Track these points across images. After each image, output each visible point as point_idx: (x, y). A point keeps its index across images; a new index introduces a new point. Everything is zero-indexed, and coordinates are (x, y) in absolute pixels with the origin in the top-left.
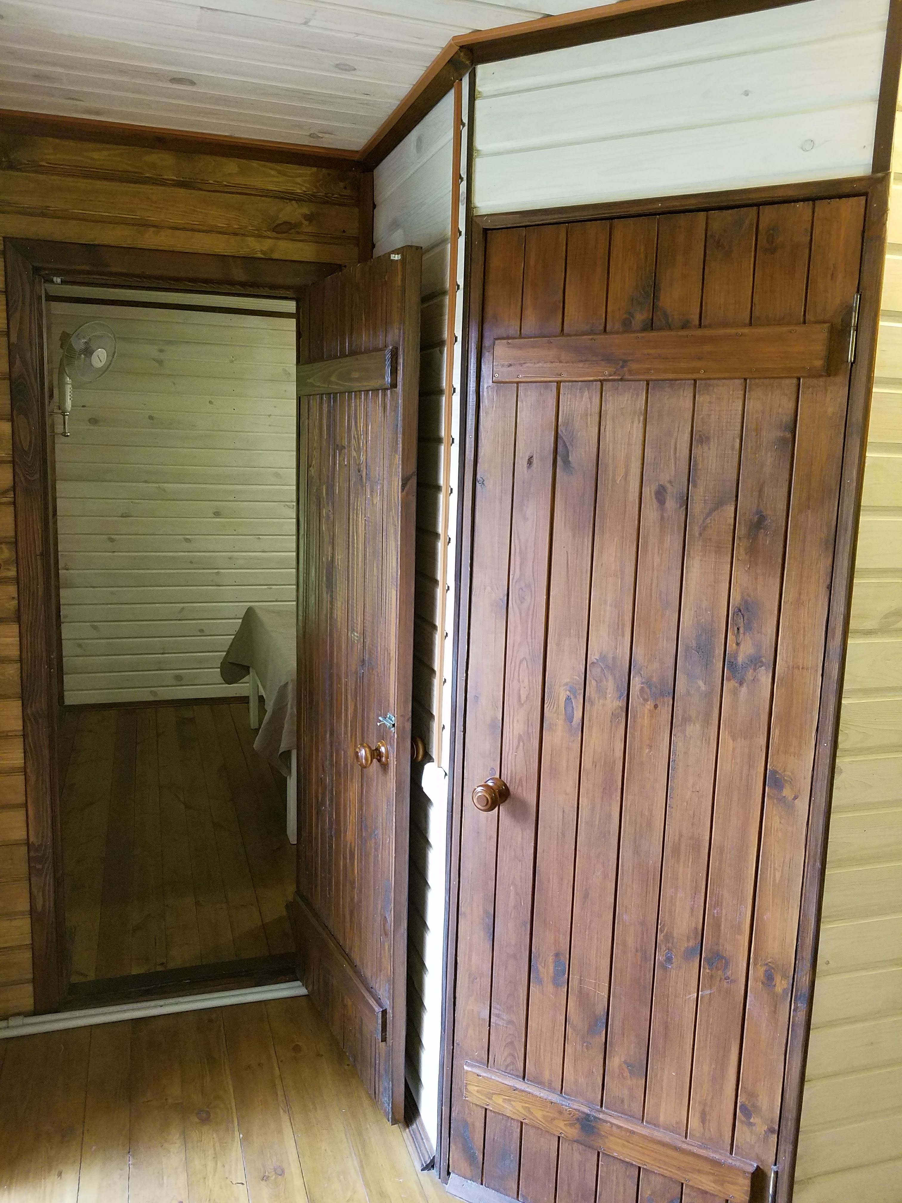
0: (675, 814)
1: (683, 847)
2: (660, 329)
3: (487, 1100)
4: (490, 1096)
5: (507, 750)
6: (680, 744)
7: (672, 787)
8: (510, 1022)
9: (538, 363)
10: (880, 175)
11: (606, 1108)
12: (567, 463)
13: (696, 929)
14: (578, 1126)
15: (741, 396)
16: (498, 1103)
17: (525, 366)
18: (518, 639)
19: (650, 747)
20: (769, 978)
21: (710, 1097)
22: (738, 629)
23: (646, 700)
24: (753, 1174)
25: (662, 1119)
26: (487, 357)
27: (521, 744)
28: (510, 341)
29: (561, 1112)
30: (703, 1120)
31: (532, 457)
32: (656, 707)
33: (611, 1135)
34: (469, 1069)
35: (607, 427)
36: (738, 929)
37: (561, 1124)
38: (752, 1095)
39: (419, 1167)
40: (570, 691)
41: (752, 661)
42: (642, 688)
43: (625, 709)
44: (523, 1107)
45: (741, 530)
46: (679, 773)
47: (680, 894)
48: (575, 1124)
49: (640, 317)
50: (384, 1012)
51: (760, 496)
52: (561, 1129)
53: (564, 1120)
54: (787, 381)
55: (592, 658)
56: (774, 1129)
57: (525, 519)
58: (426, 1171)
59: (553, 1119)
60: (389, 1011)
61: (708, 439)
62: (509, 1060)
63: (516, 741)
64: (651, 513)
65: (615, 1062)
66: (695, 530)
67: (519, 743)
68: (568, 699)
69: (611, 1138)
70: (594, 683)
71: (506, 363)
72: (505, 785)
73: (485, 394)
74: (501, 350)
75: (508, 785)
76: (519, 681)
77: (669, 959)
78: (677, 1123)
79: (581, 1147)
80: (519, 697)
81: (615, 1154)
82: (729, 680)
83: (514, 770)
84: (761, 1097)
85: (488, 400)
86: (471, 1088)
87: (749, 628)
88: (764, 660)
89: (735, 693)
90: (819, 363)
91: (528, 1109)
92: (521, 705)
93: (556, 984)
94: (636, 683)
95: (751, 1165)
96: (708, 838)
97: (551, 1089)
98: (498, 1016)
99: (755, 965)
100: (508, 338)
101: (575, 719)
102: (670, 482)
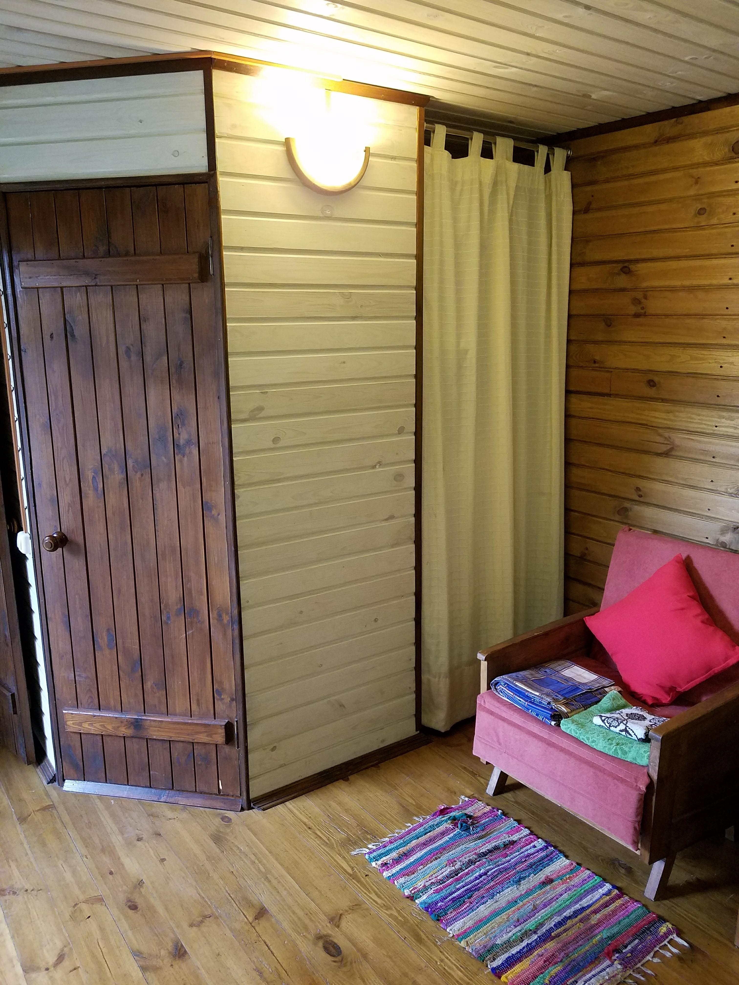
0: (160, 534)
1: (167, 552)
2: (114, 256)
3: (80, 727)
4: (80, 724)
5: (63, 512)
6: (158, 495)
7: (157, 520)
8: (86, 678)
9: (47, 276)
10: (212, 172)
11: (147, 713)
12: (73, 336)
13: (180, 597)
14: (132, 727)
15: (162, 294)
16: (86, 727)
17: (39, 278)
18: (60, 445)
19: (142, 499)
20: (220, 616)
21: (200, 690)
22: (178, 425)
23: (136, 472)
24: (225, 725)
25: (177, 710)
26: (16, 272)
27: (70, 508)
28: (28, 262)
29: (122, 722)
30: (198, 704)
31: (52, 334)
32: (142, 475)
33: (151, 727)
34: (66, 712)
35: (93, 313)
36: (201, 593)
37: (123, 729)
38: (221, 683)
39: (45, 783)
40: (94, 473)
41: (187, 442)
42: (133, 466)
43: (126, 479)
44: (100, 725)
45: (172, 370)
46: (159, 511)
47: (169, 580)
48: (130, 727)
49: (102, 249)
50: (13, 695)
51: (179, 350)
52: (124, 732)
53: (124, 726)
54: (184, 285)
55: (103, 452)
56: (233, 698)
57: (54, 372)
58: (50, 784)
59: (118, 727)
60: (16, 693)
61: (148, 319)
62: (90, 701)
63: (67, 508)
64: (124, 363)
65: (148, 685)
66: (148, 372)
67: (69, 508)
68: (94, 477)
69: (151, 728)
70: (107, 466)
71: (28, 276)
72: (65, 535)
73: (19, 296)
74: (23, 269)
75: (66, 534)
76: (64, 470)
77: (168, 618)
78: (186, 710)
79: (137, 740)
80: (65, 481)
81: (155, 737)
82: (178, 455)
83: (68, 524)
84: (225, 683)
85: (21, 299)
86: (68, 723)
87: (183, 424)
88: (193, 441)
89: (181, 461)
90: (196, 275)
91: (103, 726)
92: (67, 485)
93: (111, 649)
94: (130, 463)
95: (225, 721)
96: (179, 545)
97: (115, 710)
98: (79, 676)
99: (212, 611)
100: (28, 260)
101: (99, 489)
102: (132, 345)
